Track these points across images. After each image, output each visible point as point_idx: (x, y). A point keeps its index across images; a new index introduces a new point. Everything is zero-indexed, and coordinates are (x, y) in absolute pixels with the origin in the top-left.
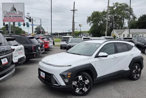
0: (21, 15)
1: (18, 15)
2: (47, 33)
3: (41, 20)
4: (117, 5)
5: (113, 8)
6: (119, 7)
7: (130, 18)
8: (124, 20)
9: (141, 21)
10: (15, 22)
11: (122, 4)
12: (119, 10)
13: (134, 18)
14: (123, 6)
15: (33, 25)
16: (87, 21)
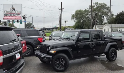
0: (19, 14)
1: (17, 14)
2: (36, 28)
3: (32, 17)
4: (97, 4)
6: (99, 7)
7: (108, 15)
8: (103, 16)
10: (13, 20)
11: (101, 3)
13: (112, 15)
14: (102, 6)
15: (25, 22)
16: (72, 18)
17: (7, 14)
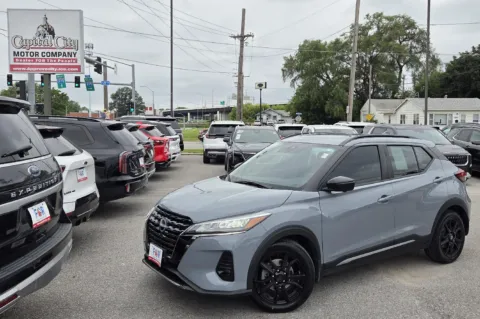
0: (70, 51)
1: (62, 51)
2: (151, 109)
3: (133, 66)
4: (380, 21)
5: (364, 29)
6: (386, 29)
7: (420, 64)
8: (401, 68)
9: (457, 73)
10: (49, 75)
11: (396, 17)
12: (385, 36)
13: (435, 62)
14: (397, 25)
15: (106, 83)
16: (283, 70)
17: (25, 50)
